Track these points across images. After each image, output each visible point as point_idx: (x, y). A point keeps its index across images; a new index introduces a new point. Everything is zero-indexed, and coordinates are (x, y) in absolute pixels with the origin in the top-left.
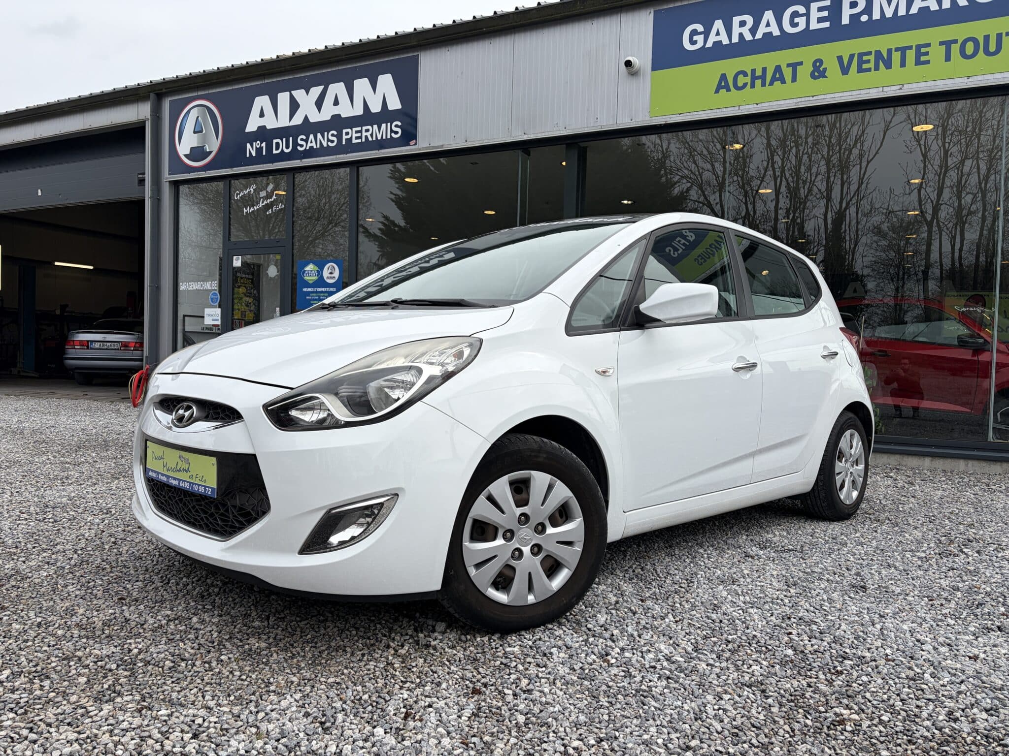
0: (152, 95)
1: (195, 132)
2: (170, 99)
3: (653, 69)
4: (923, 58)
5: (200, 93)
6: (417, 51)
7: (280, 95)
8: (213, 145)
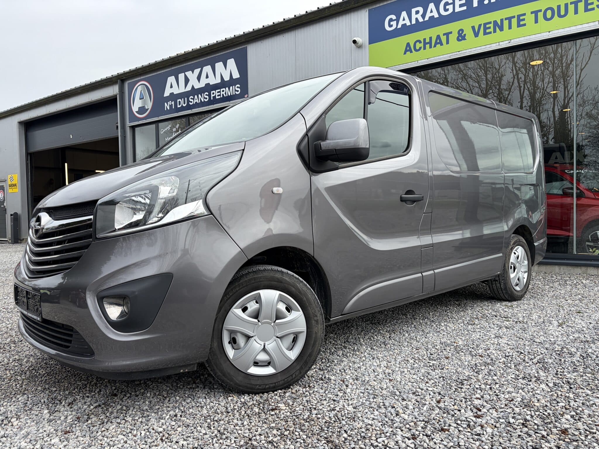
0: (119, 81)
1: (140, 99)
2: (128, 82)
3: (370, 43)
4: (522, 23)
5: (142, 78)
6: (246, 44)
7: (180, 75)
8: (149, 105)
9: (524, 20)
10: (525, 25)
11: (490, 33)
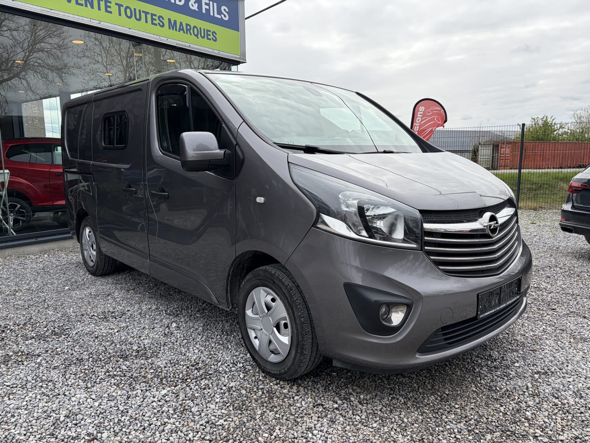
4: (109, 9)
9: (110, 7)
10: (111, 12)
11: (82, 5)
